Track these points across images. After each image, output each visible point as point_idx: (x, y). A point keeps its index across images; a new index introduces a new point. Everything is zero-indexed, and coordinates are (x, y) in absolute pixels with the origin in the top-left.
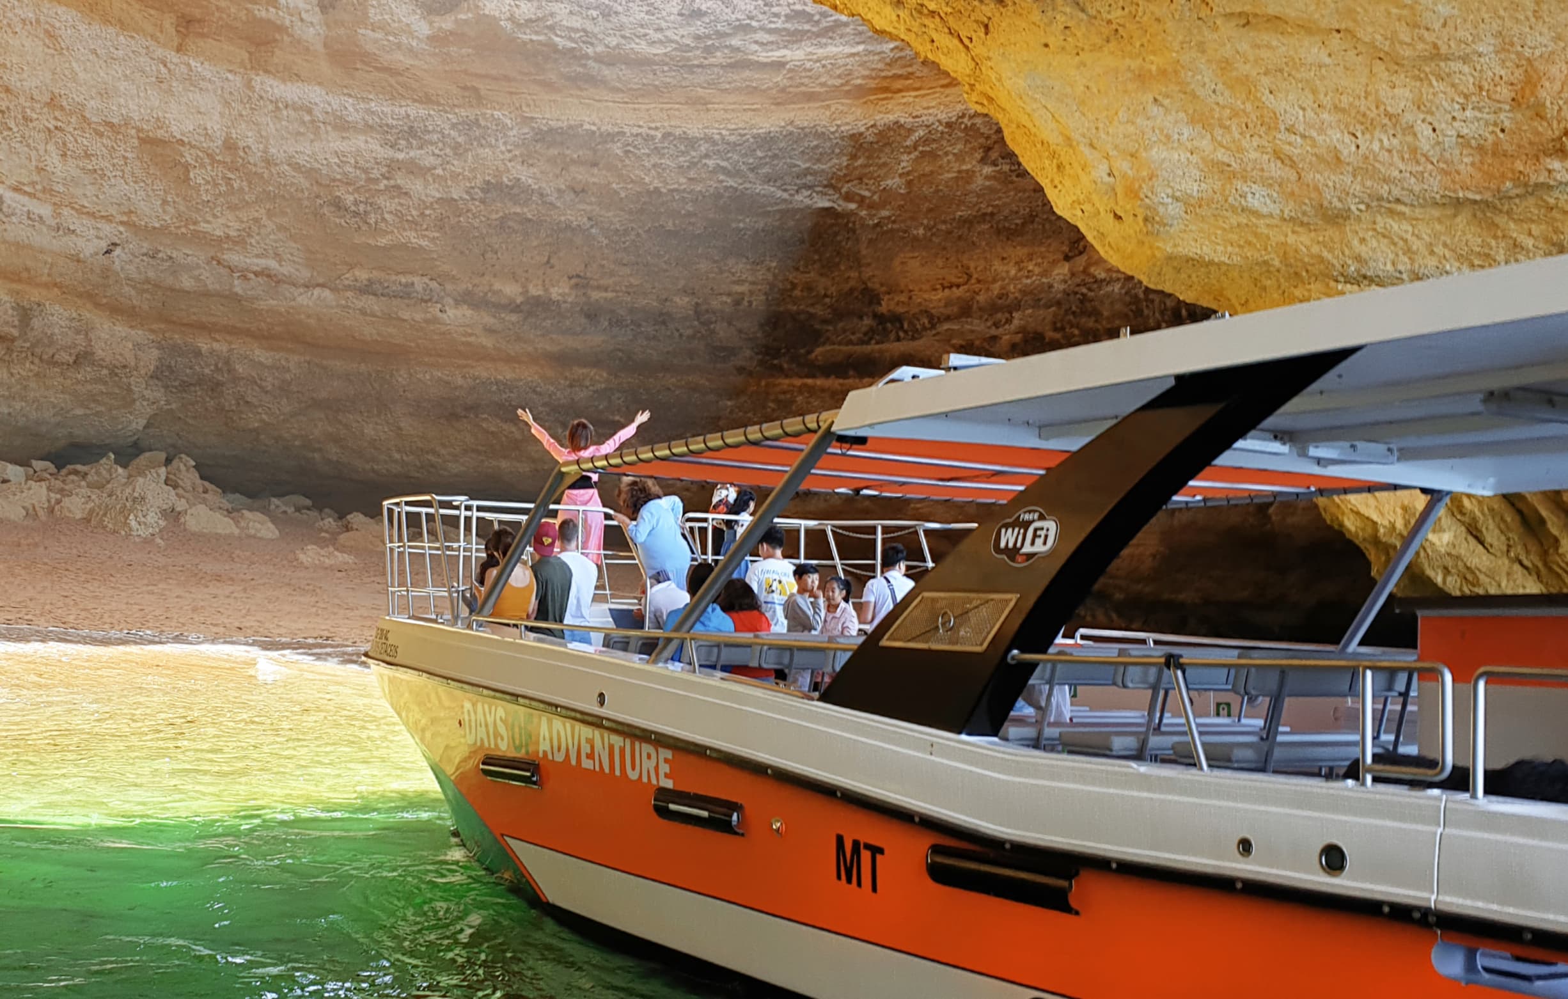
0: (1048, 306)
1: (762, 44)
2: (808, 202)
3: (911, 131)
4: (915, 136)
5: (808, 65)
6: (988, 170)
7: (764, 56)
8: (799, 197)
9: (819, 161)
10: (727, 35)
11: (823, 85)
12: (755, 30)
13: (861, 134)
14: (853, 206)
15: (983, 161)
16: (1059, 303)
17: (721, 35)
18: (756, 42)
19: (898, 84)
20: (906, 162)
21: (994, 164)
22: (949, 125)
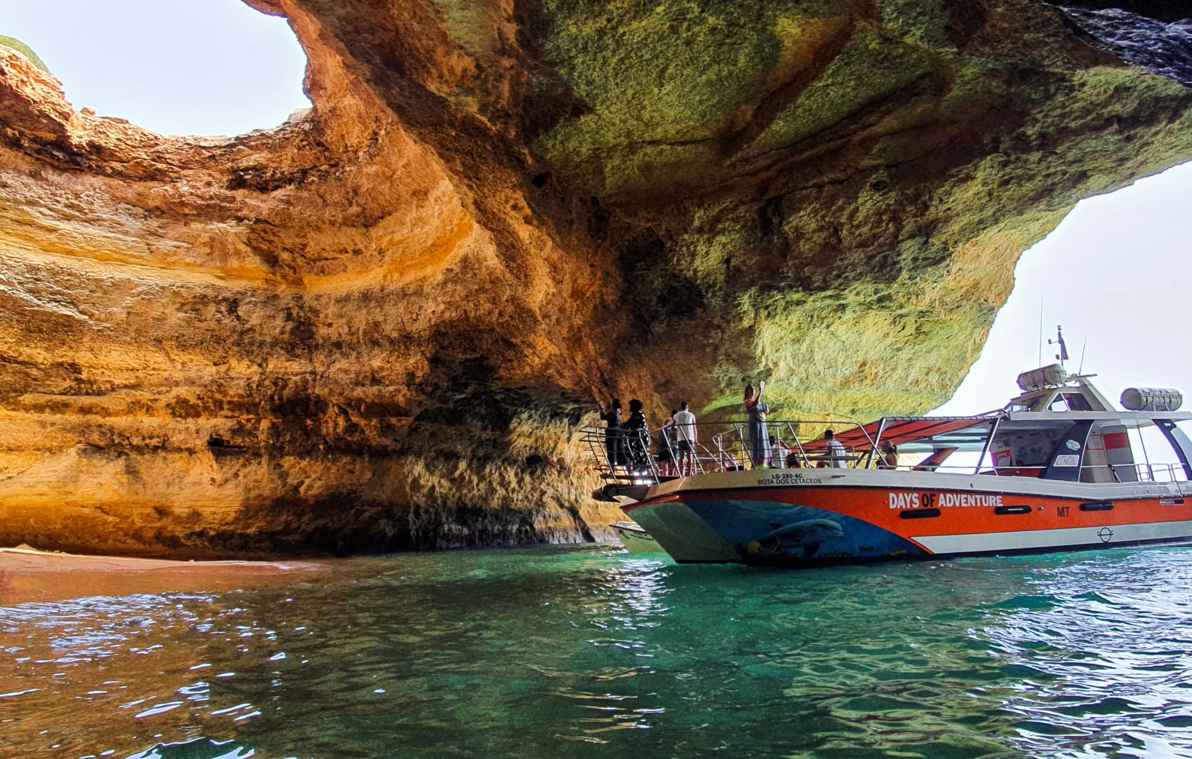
0: (199, 386)
1: (44, 215)
2: (55, 309)
3: (137, 286)
4: (140, 289)
5: (75, 234)
6: (181, 315)
7: (45, 222)
8: (49, 305)
9: (67, 288)
10: (21, 203)
11: (81, 248)
12: (41, 206)
13: (102, 280)
14: (86, 317)
15: (178, 310)
16: (206, 386)
17: (16, 202)
18: (40, 212)
19: (132, 260)
20: (129, 301)
21: (186, 312)
22: (163, 288)
